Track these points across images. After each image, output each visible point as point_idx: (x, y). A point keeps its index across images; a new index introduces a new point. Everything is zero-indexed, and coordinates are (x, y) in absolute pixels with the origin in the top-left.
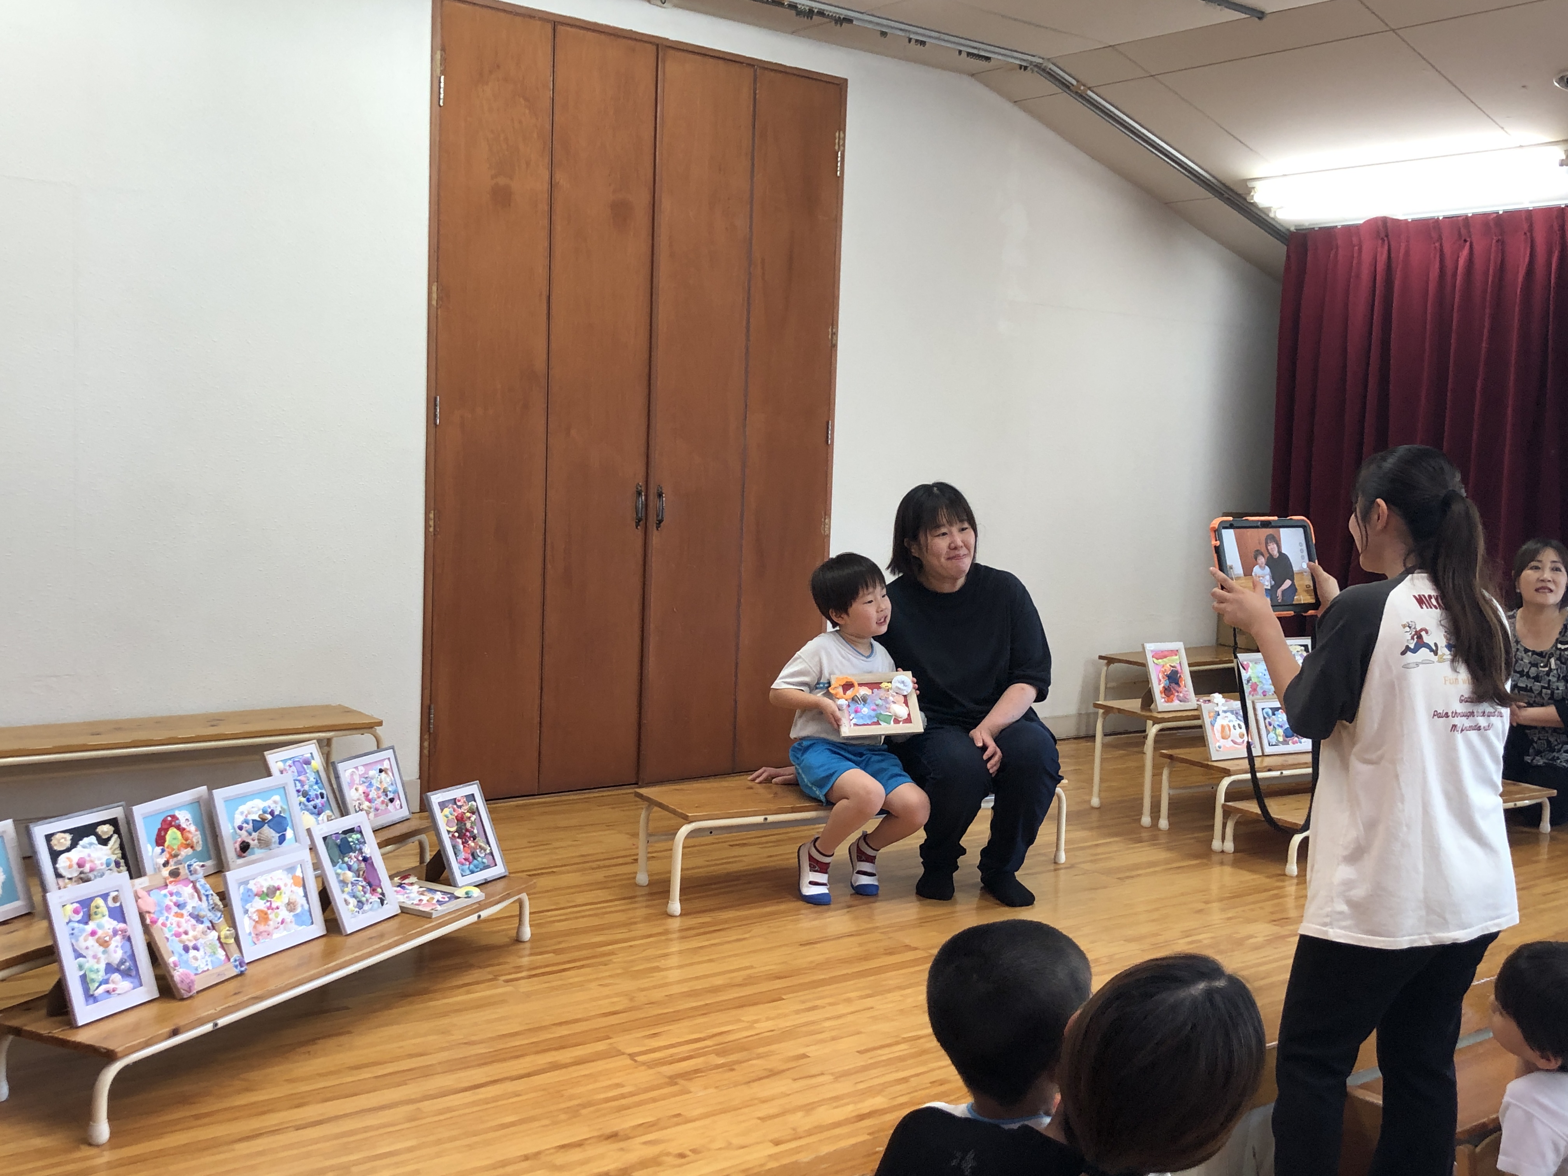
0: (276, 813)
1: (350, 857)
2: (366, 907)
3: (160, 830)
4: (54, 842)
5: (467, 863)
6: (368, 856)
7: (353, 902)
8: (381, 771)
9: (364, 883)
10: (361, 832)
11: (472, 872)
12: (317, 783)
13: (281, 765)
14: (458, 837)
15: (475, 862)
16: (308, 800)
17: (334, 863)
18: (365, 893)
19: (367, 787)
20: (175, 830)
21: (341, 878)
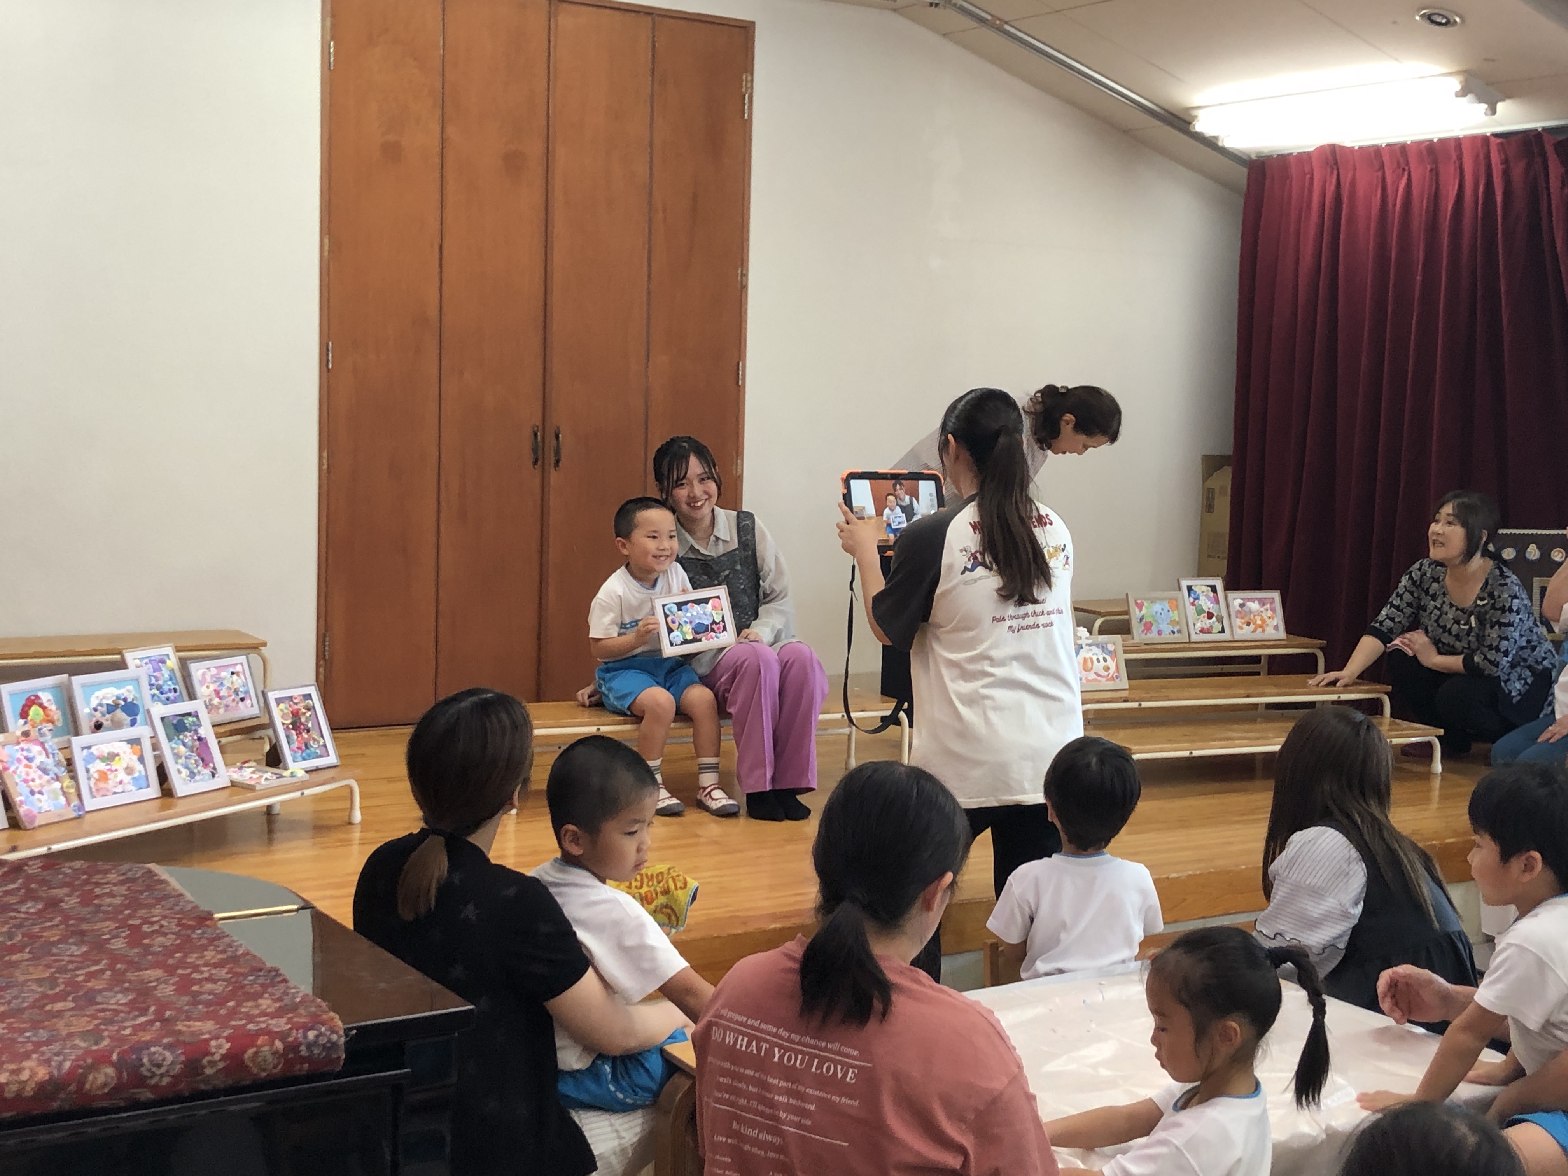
0: (129, 700)
1: (186, 736)
2: (197, 778)
3: (24, 706)
5: (300, 751)
6: (203, 736)
7: (185, 772)
8: (233, 673)
9: (197, 758)
10: (197, 717)
11: (304, 759)
12: (171, 679)
13: (138, 662)
14: (293, 729)
15: (308, 751)
16: (162, 693)
17: (170, 739)
18: (197, 766)
19: (219, 686)
20: (38, 707)
21: (176, 751)
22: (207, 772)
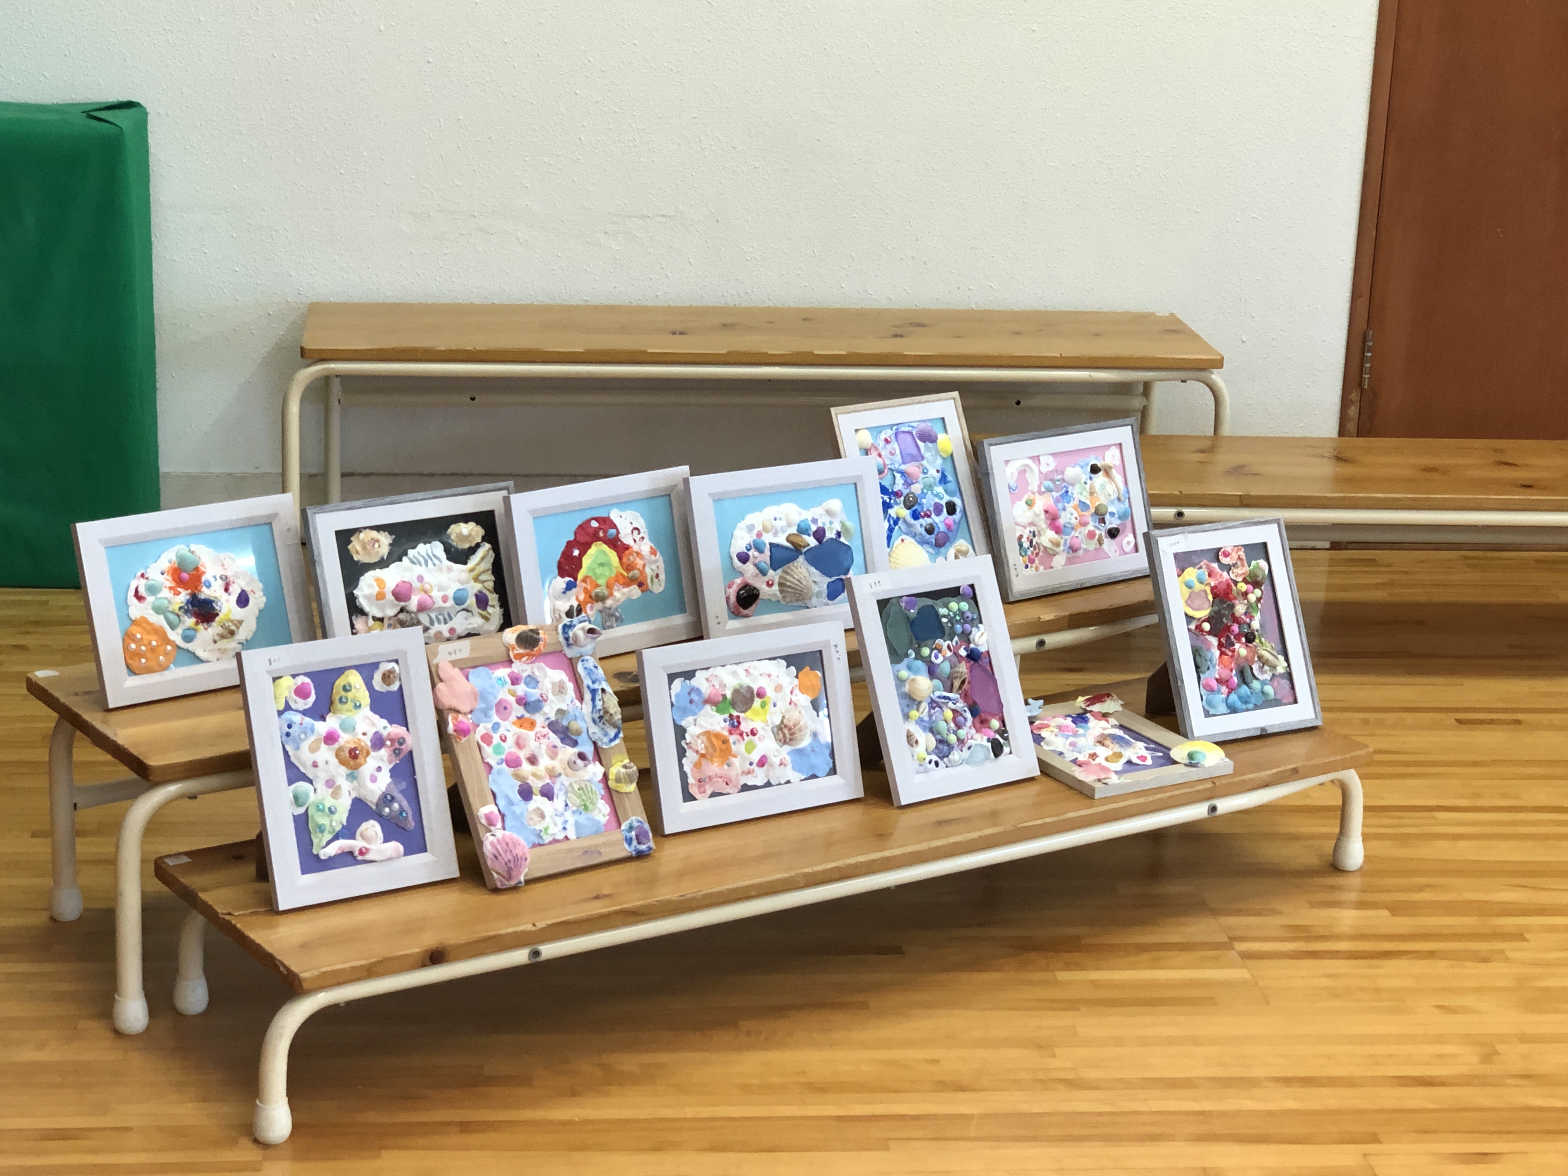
0: (830, 535)
1: (938, 650)
2: (955, 755)
3: (570, 545)
4: (355, 546)
5: (1224, 689)
6: (983, 649)
7: (927, 740)
8: (1095, 470)
9: (960, 705)
10: (974, 598)
11: (1233, 710)
13: (866, 438)
14: (1212, 632)
15: (1244, 689)
16: (916, 516)
17: (896, 656)
18: (959, 726)
19: (1057, 501)
20: (605, 547)
21: (906, 688)
22: (981, 741)
